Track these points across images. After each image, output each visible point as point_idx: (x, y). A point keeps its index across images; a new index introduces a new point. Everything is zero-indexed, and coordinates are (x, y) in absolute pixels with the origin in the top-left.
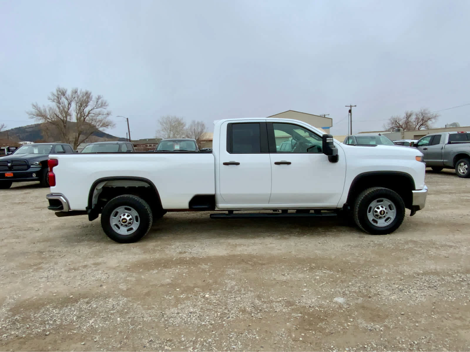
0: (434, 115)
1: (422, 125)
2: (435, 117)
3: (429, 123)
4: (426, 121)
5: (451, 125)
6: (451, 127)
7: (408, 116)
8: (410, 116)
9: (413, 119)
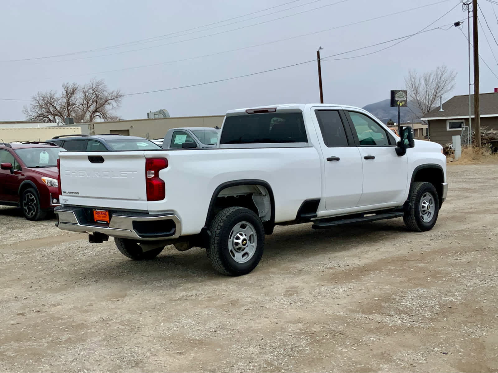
0: (115, 94)
1: (96, 111)
2: (117, 97)
3: (107, 107)
4: (103, 105)
5: (157, 113)
6: (157, 116)
7: (70, 93)
8: (73, 92)
9: (78, 98)
